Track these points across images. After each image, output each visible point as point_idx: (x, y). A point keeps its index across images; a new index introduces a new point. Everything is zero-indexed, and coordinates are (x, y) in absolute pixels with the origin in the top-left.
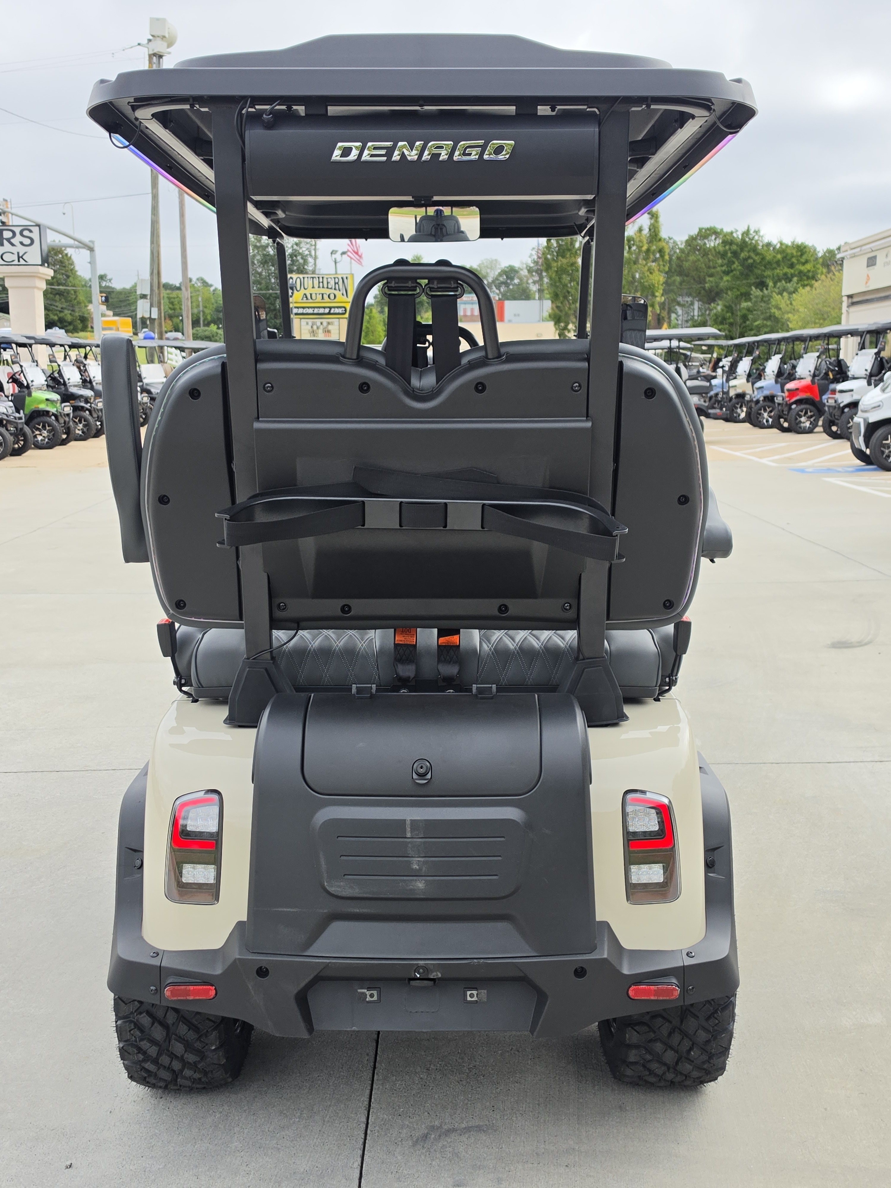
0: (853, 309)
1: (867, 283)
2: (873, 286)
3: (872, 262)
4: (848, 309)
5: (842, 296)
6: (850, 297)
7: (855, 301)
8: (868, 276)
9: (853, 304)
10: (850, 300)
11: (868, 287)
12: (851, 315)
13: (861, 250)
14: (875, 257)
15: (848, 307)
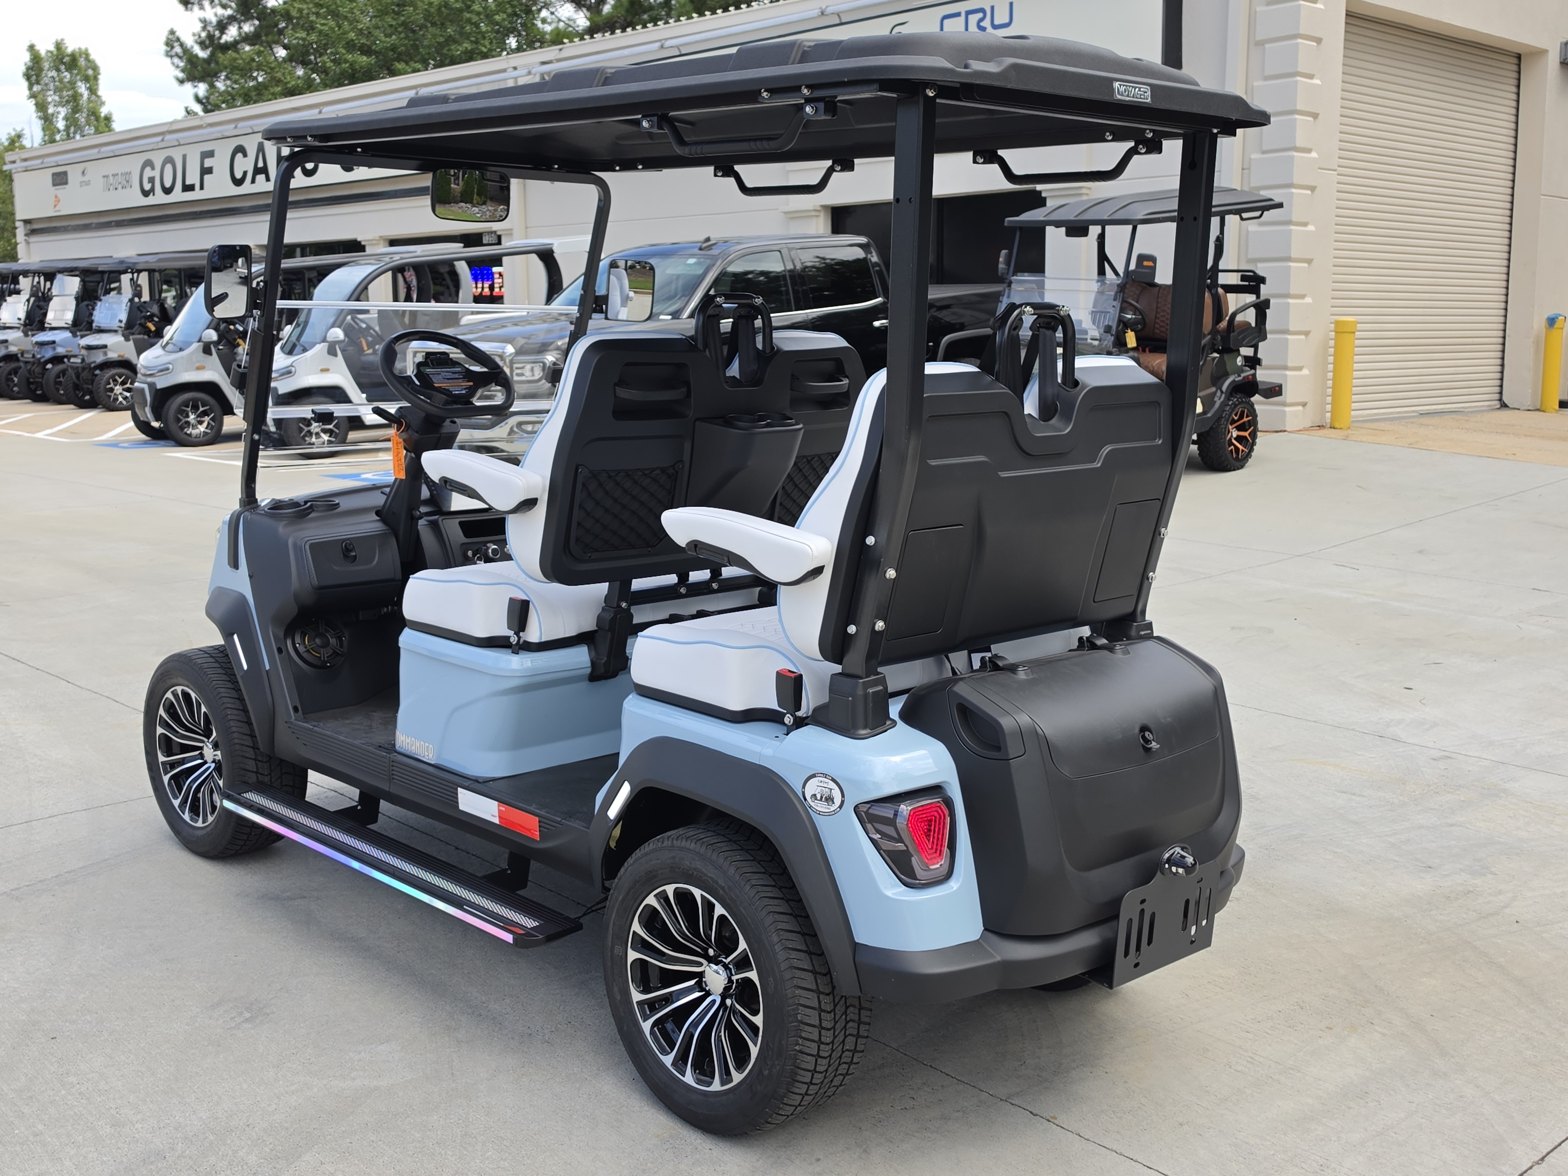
0: (33, 239)
1: (55, 206)
2: (65, 210)
3: (60, 179)
4: (26, 238)
5: (14, 222)
6: (27, 222)
7: (36, 228)
8: (56, 197)
9: (33, 232)
10: (29, 227)
11: (59, 211)
12: (31, 245)
13: (42, 163)
14: (65, 174)
15: (26, 235)
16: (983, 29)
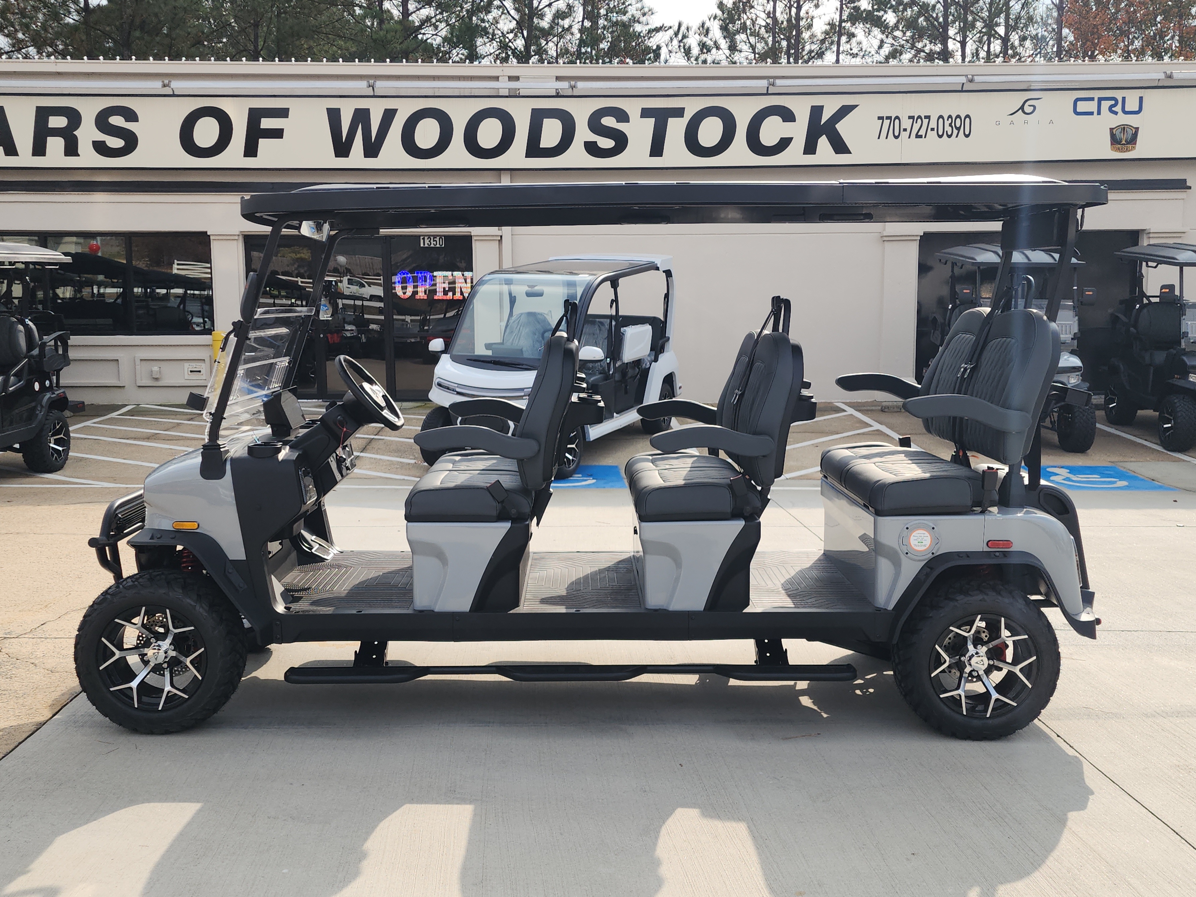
16: (1116, 113)
